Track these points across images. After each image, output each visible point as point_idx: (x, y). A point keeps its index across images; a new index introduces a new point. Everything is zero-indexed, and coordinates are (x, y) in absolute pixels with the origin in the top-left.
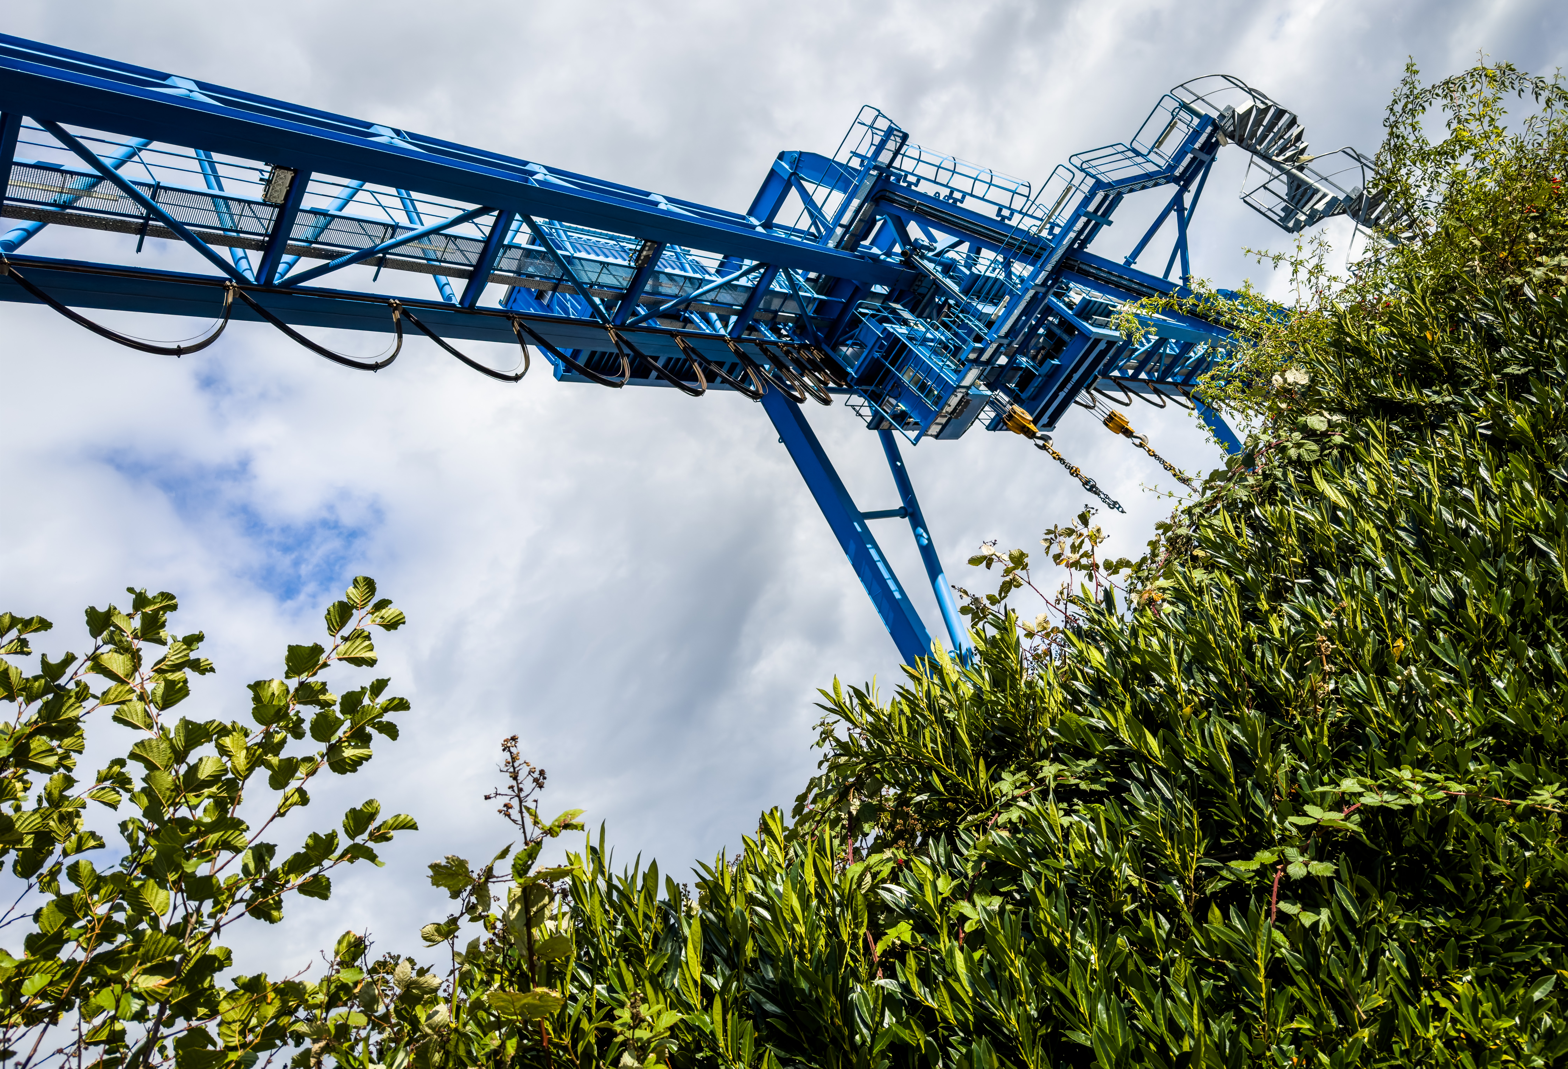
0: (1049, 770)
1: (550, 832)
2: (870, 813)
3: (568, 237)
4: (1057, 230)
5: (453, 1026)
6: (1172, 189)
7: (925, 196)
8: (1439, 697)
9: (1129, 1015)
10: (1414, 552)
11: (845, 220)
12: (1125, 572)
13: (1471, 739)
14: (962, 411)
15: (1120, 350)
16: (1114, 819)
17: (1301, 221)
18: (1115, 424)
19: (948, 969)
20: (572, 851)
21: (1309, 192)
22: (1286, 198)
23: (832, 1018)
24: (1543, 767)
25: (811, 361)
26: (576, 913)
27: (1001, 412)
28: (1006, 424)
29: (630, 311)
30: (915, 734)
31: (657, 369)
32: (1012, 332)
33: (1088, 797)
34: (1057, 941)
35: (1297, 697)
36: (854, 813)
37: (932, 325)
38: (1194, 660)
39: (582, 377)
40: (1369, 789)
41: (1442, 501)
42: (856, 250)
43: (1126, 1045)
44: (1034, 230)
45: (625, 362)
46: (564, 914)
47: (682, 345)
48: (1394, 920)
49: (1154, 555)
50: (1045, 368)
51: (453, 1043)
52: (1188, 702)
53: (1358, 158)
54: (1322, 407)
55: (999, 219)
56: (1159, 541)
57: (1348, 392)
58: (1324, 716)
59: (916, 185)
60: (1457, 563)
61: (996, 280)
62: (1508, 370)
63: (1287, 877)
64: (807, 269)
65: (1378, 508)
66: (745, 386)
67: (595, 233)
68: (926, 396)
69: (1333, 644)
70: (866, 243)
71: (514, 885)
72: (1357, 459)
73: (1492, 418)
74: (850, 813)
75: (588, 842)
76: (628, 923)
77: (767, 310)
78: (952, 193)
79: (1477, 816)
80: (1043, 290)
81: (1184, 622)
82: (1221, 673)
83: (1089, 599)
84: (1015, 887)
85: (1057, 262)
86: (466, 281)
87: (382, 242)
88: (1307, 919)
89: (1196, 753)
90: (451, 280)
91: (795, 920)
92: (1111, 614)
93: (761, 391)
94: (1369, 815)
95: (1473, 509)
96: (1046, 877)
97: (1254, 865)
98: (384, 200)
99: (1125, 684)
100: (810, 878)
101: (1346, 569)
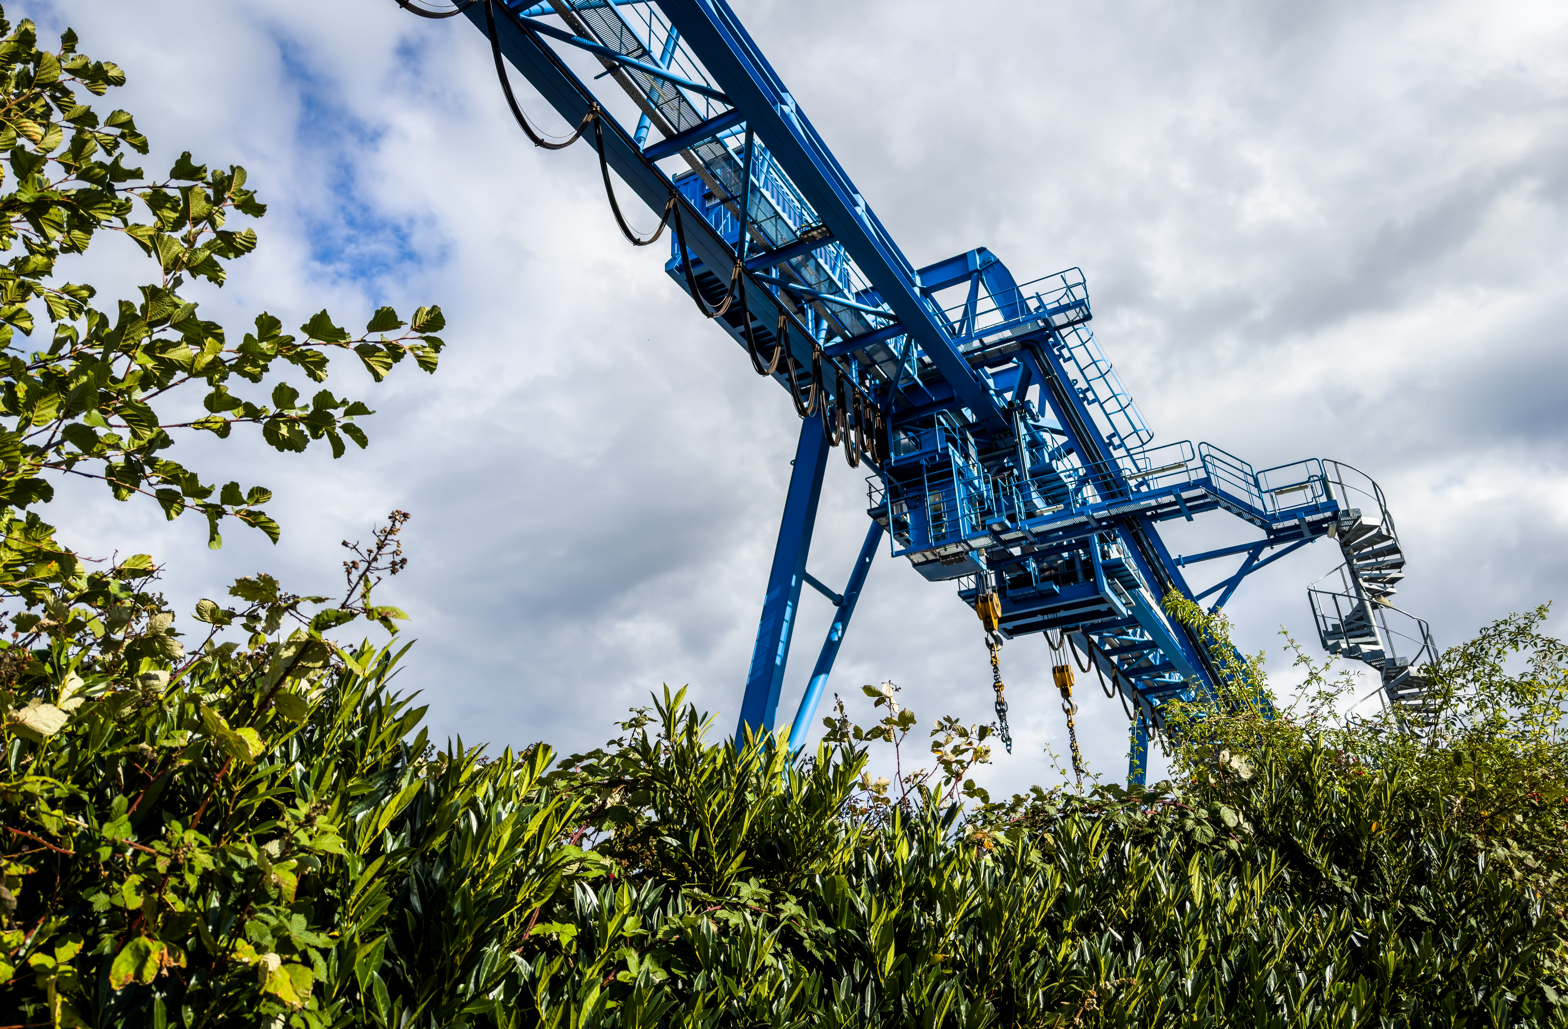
0: (790, 908)
1: (369, 613)
2: (621, 816)
3: (768, 172)
4: (1144, 489)
5: (161, 696)
6: (1260, 535)
7: (1064, 374)
10: (1222, 988)
11: (988, 340)
12: (977, 802)
14: (951, 562)
15: (1114, 624)
16: (809, 992)
17: (1340, 647)
18: (1062, 677)
19: (578, 996)
20: (370, 641)
21: (1366, 630)
22: (1344, 618)
23: (455, 953)
25: (869, 424)
26: (331, 694)
27: (981, 590)
28: (977, 602)
29: (765, 267)
30: (711, 787)
31: (747, 327)
32: (1043, 536)
33: (802, 955)
36: (609, 806)
37: (986, 477)
38: (977, 922)
39: (687, 284)
41: (1277, 967)
42: (976, 370)
44: (1128, 473)
45: (728, 301)
46: (321, 687)
47: (781, 324)
49: (1013, 809)
50: (1044, 586)
51: (149, 710)
52: (946, 951)
53: (1426, 637)
54: (1241, 808)
55: (1107, 441)
56: (1025, 800)
57: (1272, 815)
59: (1065, 361)
61: (1065, 485)
62: (1414, 908)
64: (926, 351)
65: (1223, 927)
66: (802, 397)
67: (791, 185)
68: (934, 527)
69: (1098, 1005)
70: (990, 371)
71: (305, 629)
72: (1238, 872)
73: (1371, 936)
74: (605, 802)
75: (389, 645)
76: (364, 736)
77: (869, 356)
78: (1087, 390)
80: (1094, 525)
81: (995, 884)
82: (990, 950)
83: (935, 800)
84: (685, 977)
85: (1124, 514)
86: (663, 138)
87: (627, 55)
89: (918, 997)
90: (653, 127)
91: (494, 850)
92: (943, 827)
93: (809, 412)
95: (1297, 996)
96: (717, 992)
98: (655, 24)
99: (907, 892)
100: (533, 827)
101: (1157, 954)
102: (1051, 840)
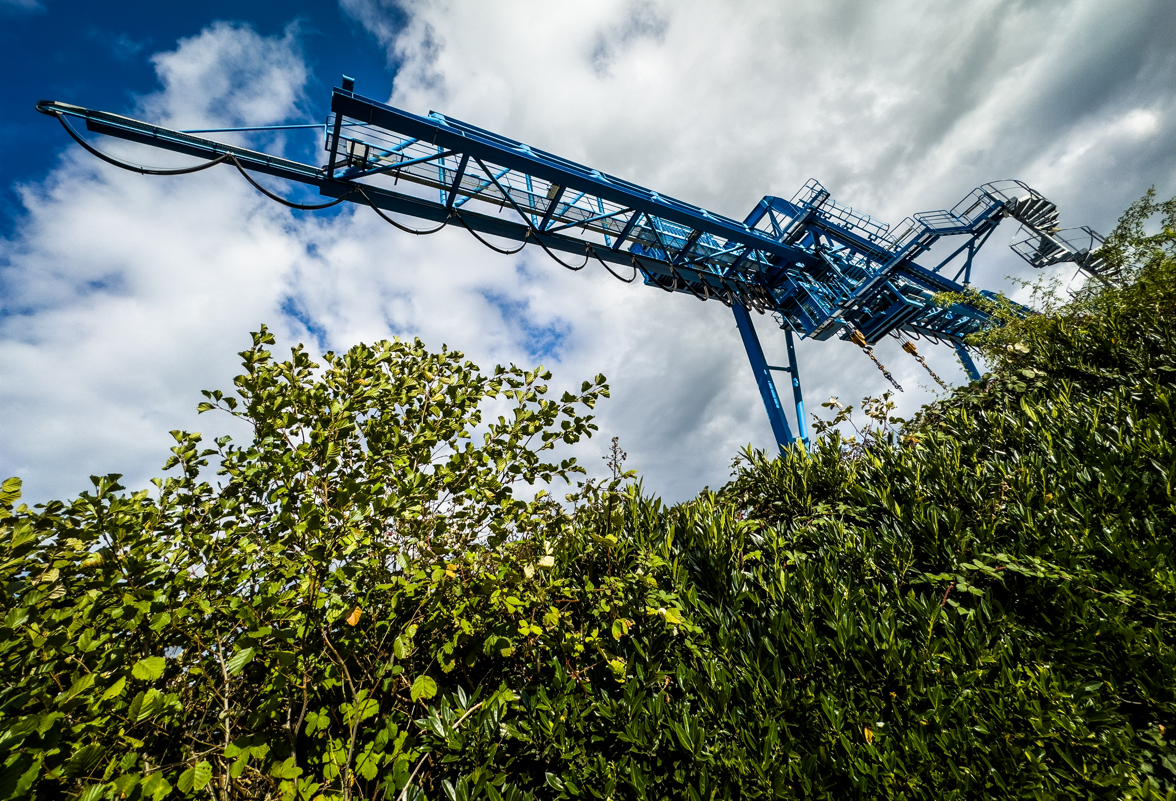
0: (842, 507)
1: (624, 476)
2: (752, 501)
3: (662, 224)
4: (899, 249)
6: (969, 237)
7: (832, 224)
8: (1067, 529)
9: (858, 623)
10: (1072, 452)
11: (789, 231)
12: (900, 425)
13: (1081, 553)
14: (829, 328)
15: (920, 313)
16: (870, 537)
17: (1044, 262)
18: (909, 348)
19: (777, 577)
20: (629, 485)
21: (1054, 248)
22: (1038, 249)
23: (721, 580)
24: (1124, 579)
25: (760, 293)
26: (627, 509)
27: (849, 332)
28: (850, 338)
29: (682, 260)
30: (782, 476)
31: (688, 286)
32: (864, 295)
33: (858, 524)
34: (829, 581)
35: (982, 507)
36: (745, 500)
37: (823, 286)
38: (929, 476)
39: (656, 285)
40: (1013, 562)
41: (1097, 430)
42: (792, 245)
43: (853, 636)
44: (887, 247)
45: (675, 281)
47: (701, 277)
48: (1011, 626)
49: (918, 420)
50: (877, 315)
52: (921, 495)
53: (1091, 233)
54: (1033, 366)
55: (869, 240)
56: (922, 413)
57: (1052, 362)
58: (995, 520)
59: (829, 219)
60: (1098, 464)
61: (861, 269)
62: (1162, 368)
63: (956, 589)
64: (766, 251)
65: (1055, 425)
66: (726, 300)
68: (813, 318)
69: (1010, 487)
70: (798, 242)
71: (607, 493)
72: (1049, 397)
73: (1144, 392)
74: (743, 500)
75: (636, 483)
76: (645, 517)
77: (744, 267)
78: (847, 224)
79: (1075, 593)
80: (885, 277)
81: (928, 457)
82: (942, 486)
83: (879, 435)
84: (814, 553)
85: (896, 265)
86: (617, 238)
87: (588, 219)
88: (962, 611)
89: (920, 520)
90: (611, 237)
91: (714, 537)
92: (889, 445)
93: (732, 304)
94: (1009, 574)
95: (1116, 438)
96: (831, 553)
97: (938, 578)
98: (591, 201)
99: (889, 479)
100: (723, 522)
101: (1027, 452)
102: (944, 425)
